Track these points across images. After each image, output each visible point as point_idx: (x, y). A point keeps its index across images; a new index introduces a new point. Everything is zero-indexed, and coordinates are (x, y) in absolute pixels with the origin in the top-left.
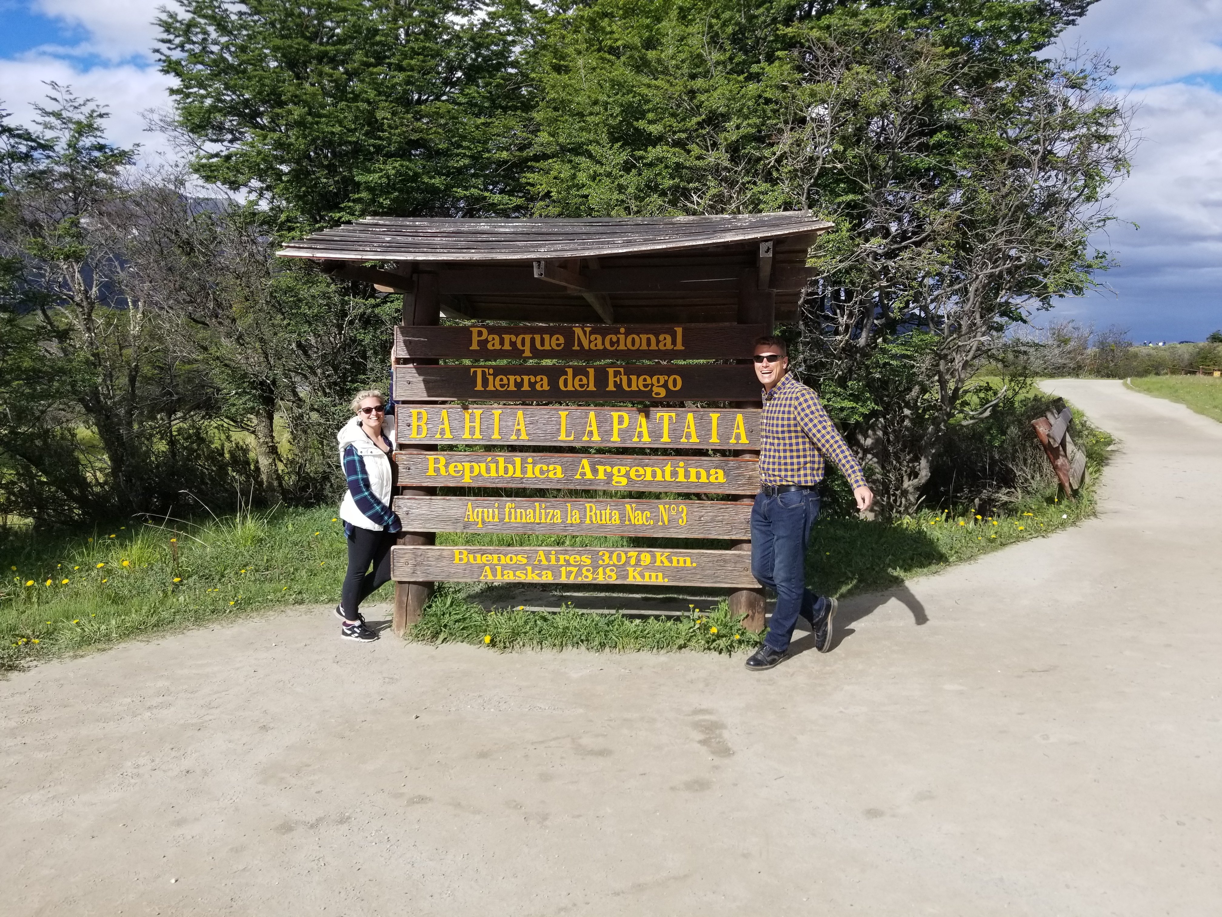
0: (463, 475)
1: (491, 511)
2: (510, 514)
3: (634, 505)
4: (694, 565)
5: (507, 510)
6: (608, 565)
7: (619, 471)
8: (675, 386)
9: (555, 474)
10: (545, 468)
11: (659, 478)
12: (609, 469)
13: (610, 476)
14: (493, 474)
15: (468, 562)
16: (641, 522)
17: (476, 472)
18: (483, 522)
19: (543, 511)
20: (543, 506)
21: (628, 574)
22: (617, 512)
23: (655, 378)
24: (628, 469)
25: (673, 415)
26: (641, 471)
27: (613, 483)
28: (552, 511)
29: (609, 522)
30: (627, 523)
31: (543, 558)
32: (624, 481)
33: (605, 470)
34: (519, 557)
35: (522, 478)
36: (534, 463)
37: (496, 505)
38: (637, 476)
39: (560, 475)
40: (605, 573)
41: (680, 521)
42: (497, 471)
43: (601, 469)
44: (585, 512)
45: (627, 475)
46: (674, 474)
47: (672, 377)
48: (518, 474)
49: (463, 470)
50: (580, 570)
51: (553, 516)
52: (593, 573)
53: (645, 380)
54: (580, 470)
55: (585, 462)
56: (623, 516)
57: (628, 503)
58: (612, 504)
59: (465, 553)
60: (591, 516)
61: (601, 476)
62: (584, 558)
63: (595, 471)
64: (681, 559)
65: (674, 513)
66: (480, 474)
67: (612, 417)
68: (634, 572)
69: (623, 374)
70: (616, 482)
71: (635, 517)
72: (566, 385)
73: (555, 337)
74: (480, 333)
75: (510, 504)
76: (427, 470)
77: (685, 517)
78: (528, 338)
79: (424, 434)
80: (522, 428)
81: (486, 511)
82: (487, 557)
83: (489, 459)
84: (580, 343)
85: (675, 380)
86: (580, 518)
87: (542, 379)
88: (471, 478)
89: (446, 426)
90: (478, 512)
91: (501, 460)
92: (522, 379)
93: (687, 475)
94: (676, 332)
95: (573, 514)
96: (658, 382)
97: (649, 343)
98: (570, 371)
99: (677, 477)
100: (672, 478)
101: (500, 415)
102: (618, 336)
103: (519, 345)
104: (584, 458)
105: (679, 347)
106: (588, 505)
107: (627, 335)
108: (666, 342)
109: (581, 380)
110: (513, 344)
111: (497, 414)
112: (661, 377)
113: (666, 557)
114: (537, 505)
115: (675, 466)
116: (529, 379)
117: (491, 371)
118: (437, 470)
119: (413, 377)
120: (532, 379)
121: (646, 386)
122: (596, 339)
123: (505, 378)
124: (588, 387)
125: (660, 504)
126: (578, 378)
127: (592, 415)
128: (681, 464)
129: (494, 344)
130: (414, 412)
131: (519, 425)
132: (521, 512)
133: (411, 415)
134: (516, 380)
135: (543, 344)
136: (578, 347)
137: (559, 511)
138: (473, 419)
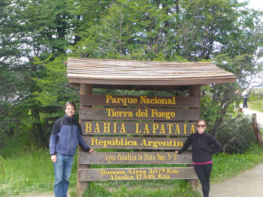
0: (103, 145)
1: (113, 156)
2: (119, 157)
3: (160, 154)
4: (179, 172)
5: (118, 156)
6: (152, 173)
7: (155, 143)
8: (173, 115)
9: (134, 144)
10: (131, 142)
11: (168, 145)
12: (152, 142)
13: (152, 144)
14: (114, 144)
15: (105, 174)
16: (162, 159)
17: (108, 144)
18: (110, 160)
19: (130, 156)
20: (130, 155)
21: (158, 176)
22: (154, 156)
23: (167, 113)
24: (158, 142)
25: (172, 125)
26: (162, 143)
27: (153, 147)
28: (133, 156)
29: (152, 160)
30: (158, 160)
31: (131, 172)
32: (157, 146)
33: (151, 143)
34: (123, 172)
35: (123, 145)
36: (128, 141)
37: (115, 155)
38: (161, 144)
39: (136, 144)
40: (151, 176)
41: (175, 159)
42: (115, 143)
43: (149, 142)
44: (144, 157)
45: (158, 144)
46: (173, 144)
47: (172, 113)
48: (122, 144)
49: (104, 143)
50: (143, 175)
51: (134, 158)
52: (147, 176)
53: (164, 113)
54: (143, 143)
55: (144, 140)
56: (156, 158)
57: (158, 153)
58: (153, 153)
59: (104, 171)
60: (146, 158)
61: (149, 144)
62: (144, 172)
63: (147, 143)
64: (175, 171)
65: (172, 156)
66: (109, 145)
67: (153, 125)
68: (160, 175)
69: (156, 111)
70: (154, 147)
71: (160, 158)
72: (138, 115)
73: (134, 99)
74: (109, 98)
75: (119, 154)
76: (91, 143)
77: (176, 158)
78: (125, 99)
79: (90, 131)
80: (124, 129)
81: (111, 157)
82: (112, 172)
83: (113, 139)
84: (142, 102)
85: (173, 114)
86: (142, 158)
87: (130, 113)
88: (106, 146)
89: (98, 128)
90: (109, 157)
91: (117, 140)
92: (124, 113)
93: (177, 144)
94: (173, 98)
95: (140, 157)
96: (168, 114)
97: (164, 102)
98: (139, 110)
99: (173, 145)
100: (172, 145)
101: (116, 124)
102: (155, 99)
103: (122, 102)
104: (144, 139)
105: (174, 103)
106: (145, 154)
107: (157, 99)
108: (170, 102)
109: (143, 113)
110: (120, 101)
111: (115, 124)
112: (169, 113)
113: (170, 170)
114: (128, 154)
115: (173, 141)
116: (126, 113)
117: (113, 110)
118: (95, 143)
119: (86, 112)
120: (127, 113)
121: (164, 115)
122: (148, 100)
123: (118, 112)
124: (145, 115)
125: (168, 153)
126: (142, 113)
127: (146, 125)
128: (175, 140)
129: (114, 101)
130: (87, 124)
131: (122, 128)
132: (123, 157)
133: (86, 125)
134: (121, 113)
135: (130, 101)
136: (142, 103)
137: (136, 156)
138: (107, 126)
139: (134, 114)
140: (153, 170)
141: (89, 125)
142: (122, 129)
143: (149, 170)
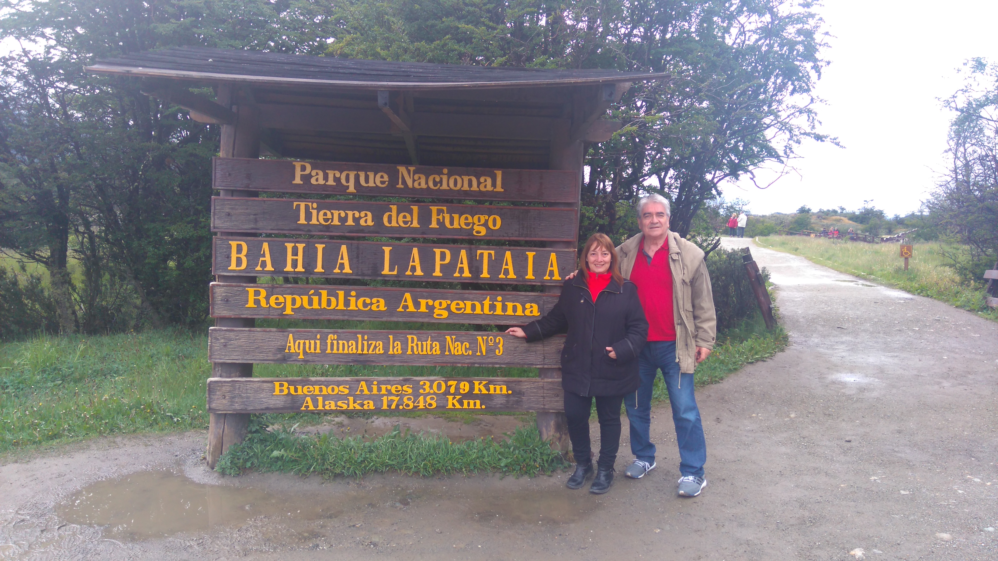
0: (284, 308)
2: (332, 344)
3: (454, 337)
4: (510, 392)
5: (329, 341)
6: (429, 394)
7: (440, 304)
8: (495, 225)
9: (378, 307)
10: (368, 301)
11: (478, 311)
12: (431, 302)
13: (431, 309)
14: (316, 306)
15: (289, 394)
16: (460, 353)
17: (298, 305)
18: (305, 353)
19: (365, 343)
20: (366, 337)
21: (447, 401)
22: (437, 343)
23: (476, 217)
24: (449, 302)
25: (492, 252)
26: (462, 305)
27: (435, 316)
28: (374, 343)
29: (430, 353)
30: (447, 353)
31: (365, 388)
32: (445, 314)
33: (427, 303)
34: (341, 388)
35: (344, 310)
36: (358, 297)
37: (318, 337)
38: (457, 309)
39: (383, 308)
40: (425, 402)
41: (497, 351)
42: (320, 304)
43: (423, 302)
44: (407, 343)
45: (448, 308)
46: (493, 307)
47: (492, 217)
48: (341, 307)
49: (285, 303)
51: (375, 347)
52: (414, 402)
53: (466, 219)
54: (403, 303)
55: (408, 296)
56: (443, 348)
57: (448, 335)
58: (433, 335)
59: (286, 384)
60: (412, 347)
61: (423, 309)
62: (405, 388)
63: (417, 305)
64: (498, 387)
65: (491, 344)
66: (302, 306)
67: (435, 252)
68: (454, 398)
69: (445, 212)
70: (437, 315)
71: (455, 348)
72: (390, 221)
73: (379, 175)
74: (303, 168)
75: (332, 335)
76: (247, 301)
77: (501, 348)
78: (352, 175)
79: (244, 266)
80: (346, 262)
81: (307, 342)
82: (308, 388)
83: (312, 292)
84: (404, 182)
85: (495, 220)
86: (402, 349)
87: (366, 215)
88: (293, 310)
89: (268, 258)
90: (299, 343)
91: (324, 293)
92: (347, 214)
93: (504, 308)
94: (495, 174)
95: (395, 345)
96: (479, 221)
97: (470, 185)
98: (394, 208)
99: (495, 311)
100: (490, 311)
101: (323, 248)
102: (441, 176)
103: (343, 181)
104: (407, 292)
105: (499, 189)
106: (409, 337)
107: (449, 175)
108: (487, 184)
109: (405, 217)
110: (338, 180)
111: (320, 247)
112: (482, 217)
113: (485, 386)
114: (359, 336)
115: (494, 299)
116: (354, 214)
117: (315, 205)
118: (257, 302)
119: (232, 209)
120: (357, 215)
121: (467, 224)
122: (420, 178)
123: (328, 213)
124: (412, 224)
125: (479, 335)
126: (401, 215)
127: (415, 251)
128: (500, 298)
129: (318, 179)
130: (234, 244)
131: (342, 259)
132: (343, 344)
133: (230, 247)
134: (339, 214)
135: (367, 181)
136: (402, 187)
137: (381, 343)
138: (295, 252)
139: (378, 218)
140: (432, 382)
141: (239, 249)
142: (340, 261)
143: (422, 383)
